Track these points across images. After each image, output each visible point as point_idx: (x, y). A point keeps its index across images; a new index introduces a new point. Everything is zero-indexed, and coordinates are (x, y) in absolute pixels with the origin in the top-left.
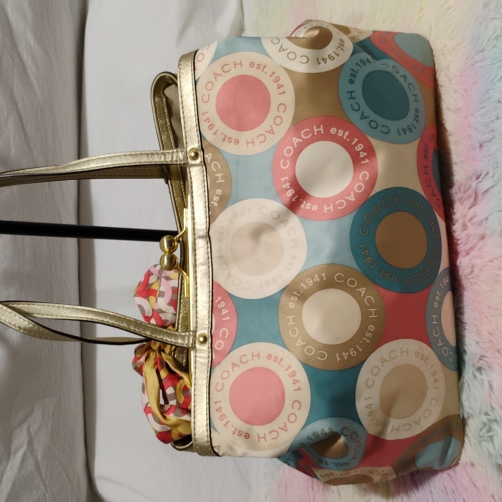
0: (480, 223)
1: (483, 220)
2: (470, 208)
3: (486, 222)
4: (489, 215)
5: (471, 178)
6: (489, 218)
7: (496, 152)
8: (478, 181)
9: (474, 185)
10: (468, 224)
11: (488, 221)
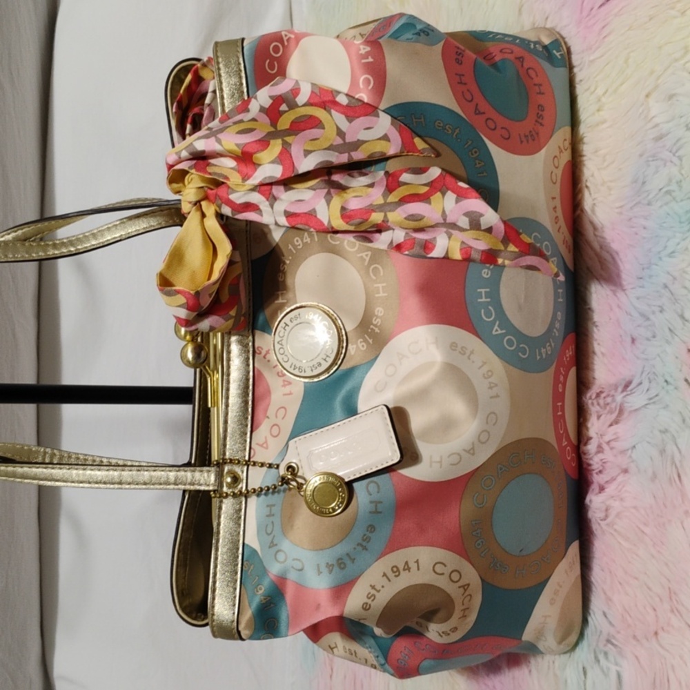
0: (623, 452)
1: (628, 450)
2: (611, 425)
3: (632, 452)
4: (637, 444)
5: (616, 388)
6: (636, 446)
7: (655, 359)
8: (625, 393)
9: (619, 398)
10: (605, 447)
11: (634, 450)
